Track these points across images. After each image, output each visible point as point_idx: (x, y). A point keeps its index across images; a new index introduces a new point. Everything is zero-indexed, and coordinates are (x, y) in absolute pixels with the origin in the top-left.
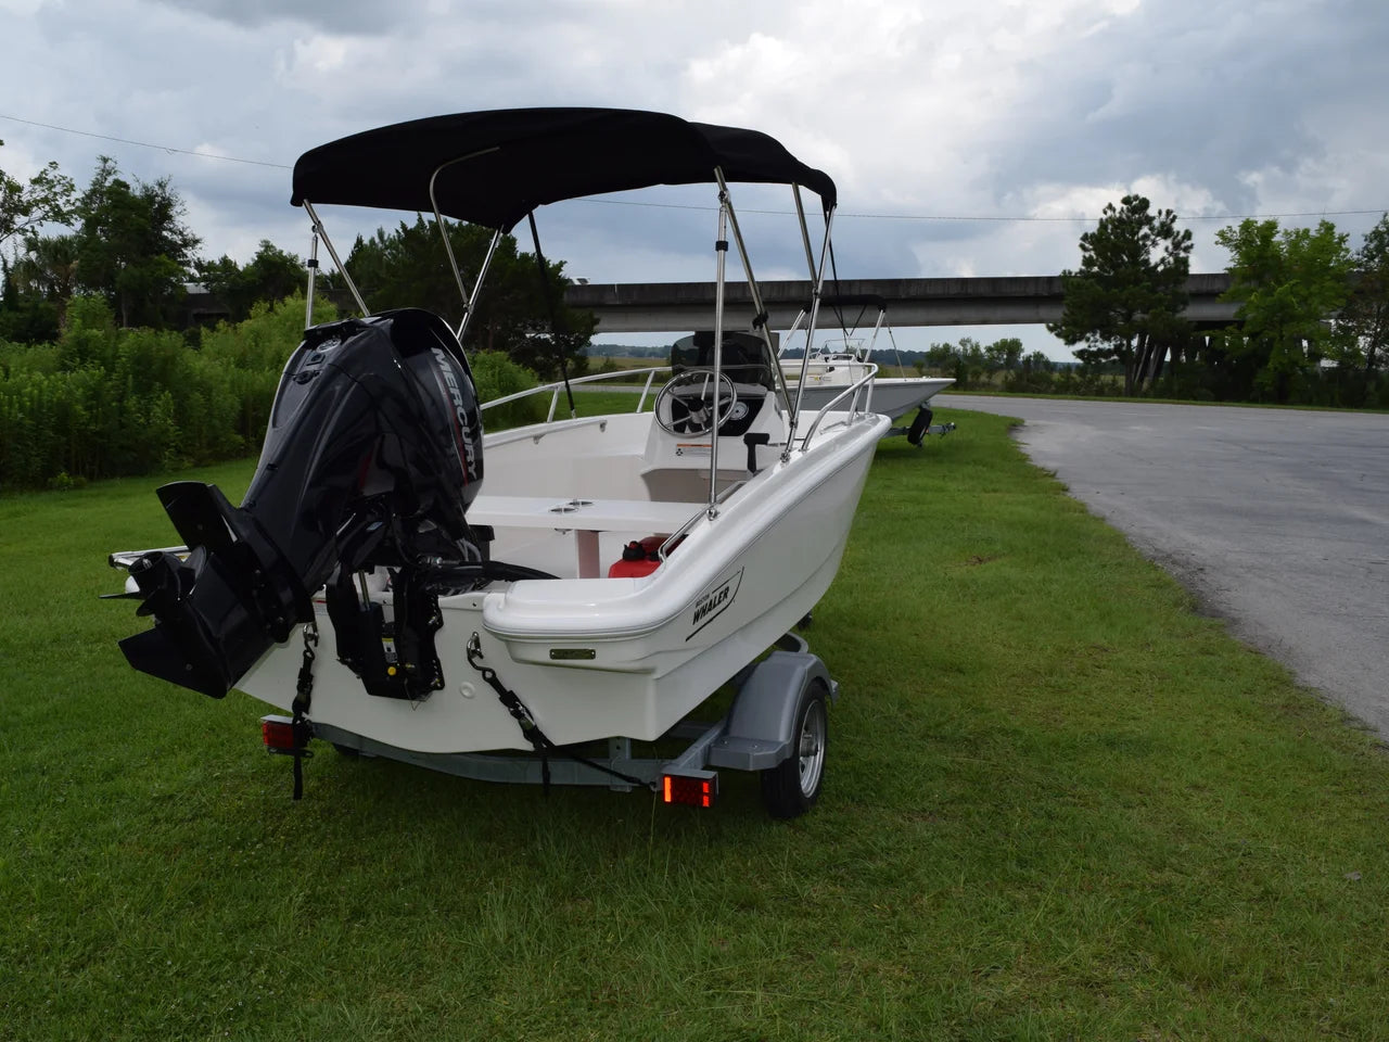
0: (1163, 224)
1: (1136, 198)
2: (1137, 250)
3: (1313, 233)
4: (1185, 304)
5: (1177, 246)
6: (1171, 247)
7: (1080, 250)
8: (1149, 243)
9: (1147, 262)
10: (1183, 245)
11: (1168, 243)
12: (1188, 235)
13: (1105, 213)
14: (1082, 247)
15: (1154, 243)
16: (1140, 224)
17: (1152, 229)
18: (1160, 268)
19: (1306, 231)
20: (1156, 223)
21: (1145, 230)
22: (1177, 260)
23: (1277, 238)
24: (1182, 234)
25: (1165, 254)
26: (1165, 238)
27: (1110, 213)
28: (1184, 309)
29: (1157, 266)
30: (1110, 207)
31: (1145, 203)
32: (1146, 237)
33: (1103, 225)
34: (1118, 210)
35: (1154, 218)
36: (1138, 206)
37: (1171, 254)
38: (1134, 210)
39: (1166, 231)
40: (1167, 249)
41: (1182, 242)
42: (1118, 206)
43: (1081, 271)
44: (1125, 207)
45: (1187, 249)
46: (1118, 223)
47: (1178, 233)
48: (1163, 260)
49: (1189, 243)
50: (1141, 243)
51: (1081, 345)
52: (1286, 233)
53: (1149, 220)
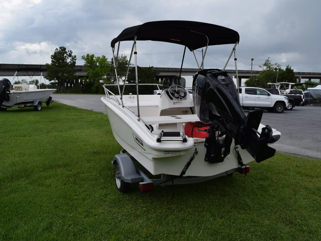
0: (69, 54)
1: (63, 47)
2: (64, 59)
3: (101, 58)
4: (76, 72)
5: (73, 59)
6: (72, 59)
7: (51, 59)
8: (66, 58)
9: (66, 62)
10: (74, 59)
11: (71, 58)
12: (75, 56)
13: (56, 50)
15: (68, 58)
16: (64, 53)
17: (67, 55)
18: (69, 64)
19: (99, 57)
20: (68, 53)
21: (65, 55)
22: (73, 62)
23: (94, 58)
24: (74, 56)
25: (71, 61)
26: (70, 57)
27: (57, 50)
28: (75, 73)
29: (69, 63)
30: (57, 49)
31: (65, 49)
32: (66, 56)
33: (55, 53)
34: (59, 50)
35: (67, 52)
36: (63, 49)
37: (72, 61)
38: (62, 50)
39: (70, 55)
40: (71, 59)
41: (74, 58)
42: (59, 49)
43: (51, 64)
44: (60, 49)
45: (75, 60)
46: (59, 53)
47: (73, 56)
48: (70, 62)
49: (75, 58)
50: (65, 58)
51: (53, 81)
52: (96, 57)
53: (66, 53)
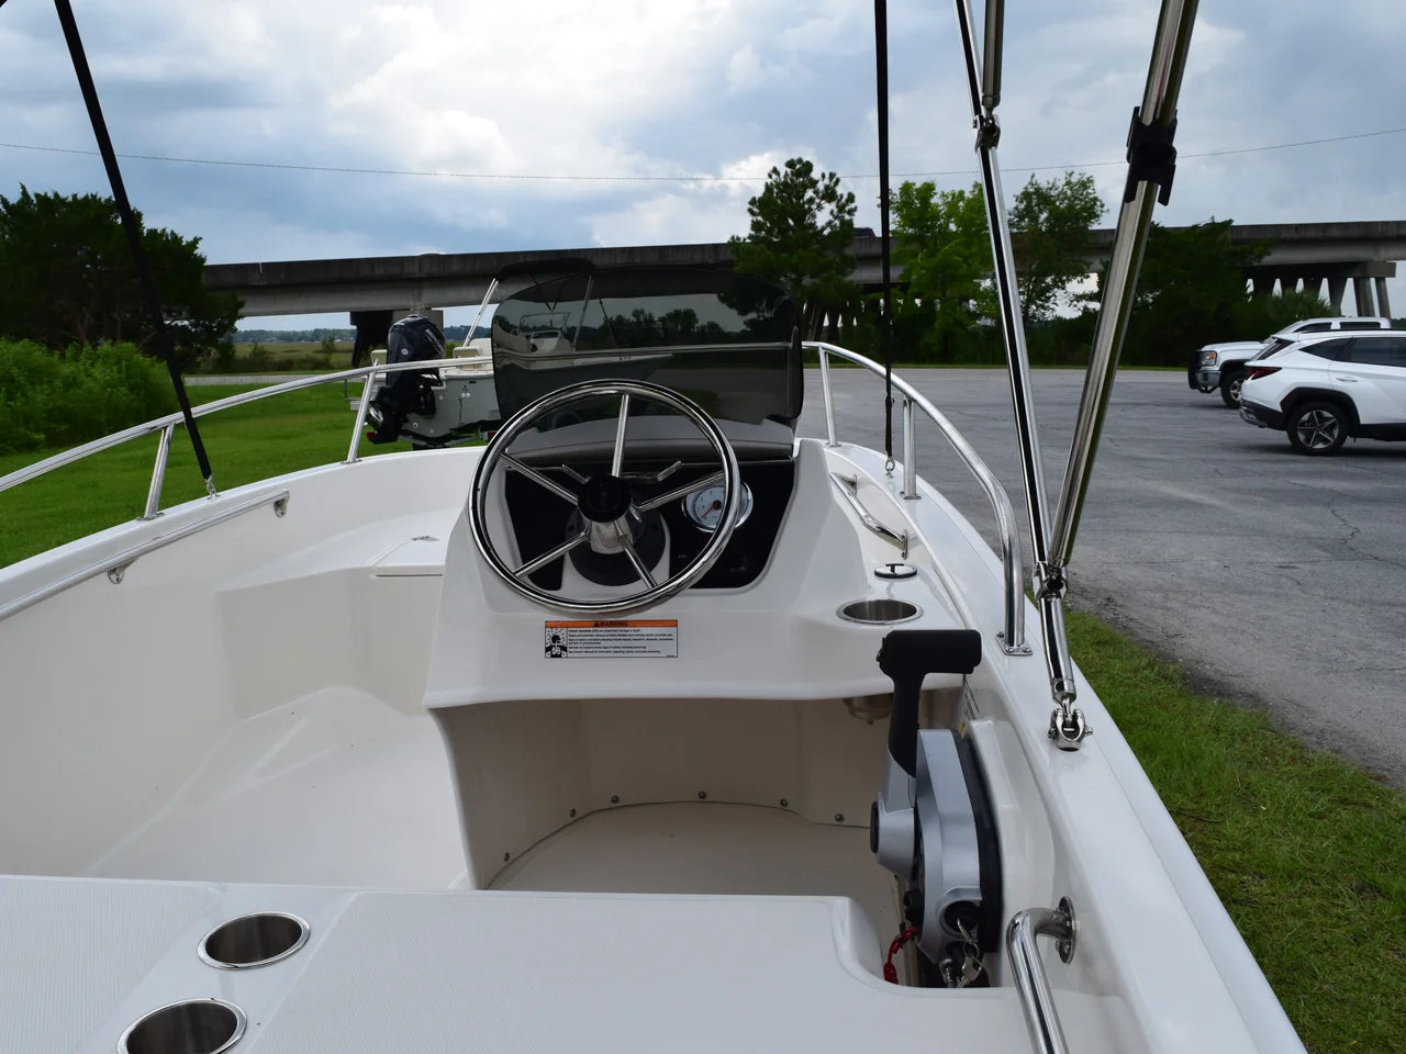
0: (827, 187)
1: (800, 161)
2: (802, 213)
3: (967, 195)
4: (853, 267)
5: (841, 209)
6: (836, 210)
7: (748, 214)
8: (814, 207)
9: (813, 225)
10: (847, 208)
11: (833, 206)
12: (851, 198)
13: (770, 176)
14: (750, 211)
15: (820, 207)
16: (805, 187)
17: (816, 192)
18: (826, 232)
19: (961, 193)
20: (821, 186)
21: (809, 194)
22: (843, 222)
23: (935, 200)
24: (845, 197)
25: (831, 218)
26: (829, 202)
27: (774, 176)
28: (852, 273)
29: (823, 229)
30: (775, 171)
31: (808, 167)
32: (811, 201)
33: (768, 188)
34: (782, 174)
35: (817, 182)
36: (801, 169)
37: (836, 218)
38: (798, 174)
39: (830, 195)
40: (832, 212)
41: (846, 205)
42: (783, 170)
43: (750, 237)
44: (789, 170)
45: (851, 212)
46: (785, 187)
47: (842, 196)
48: (829, 223)
49: (852, 206)
50: (806, 206)
51: (752, 316)
52: (943, 195)
53: (814, 183)
